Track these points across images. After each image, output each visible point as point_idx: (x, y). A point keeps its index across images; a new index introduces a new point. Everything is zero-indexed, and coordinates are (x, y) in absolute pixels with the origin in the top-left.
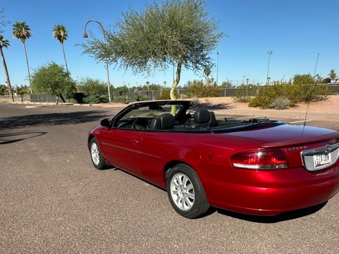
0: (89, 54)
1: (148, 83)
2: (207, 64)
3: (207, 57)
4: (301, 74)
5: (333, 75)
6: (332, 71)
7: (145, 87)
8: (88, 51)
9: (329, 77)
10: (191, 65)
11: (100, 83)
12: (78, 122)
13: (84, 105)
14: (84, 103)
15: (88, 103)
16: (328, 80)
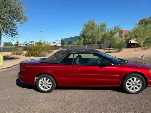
4: (7, 42)
5: (18, 43)
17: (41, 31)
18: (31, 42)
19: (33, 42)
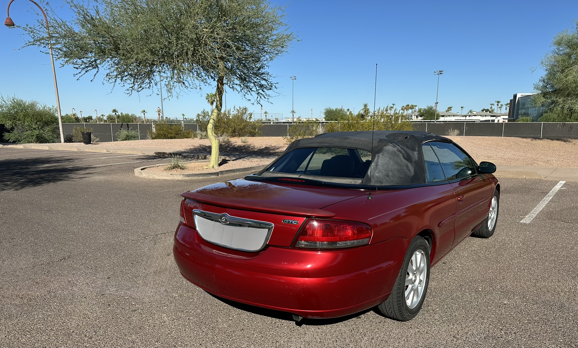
0: (42, 48)
1: (114, 111)
2: (263, 82)
3: (262, 71)
4: (334, 108)
5: (366, 111)
6: (365, 106)
7: (110, 118)
8: (39, 41)
9: (362, 112)
10: (238, 82)
11: (40, 107)
12: (23, 185)
13: (10, 146)
14: (7, 142)
15: (14, 142)
16: (362, 117)
17: (441, 73)
18: (408, 107)
19: (412, 107)
